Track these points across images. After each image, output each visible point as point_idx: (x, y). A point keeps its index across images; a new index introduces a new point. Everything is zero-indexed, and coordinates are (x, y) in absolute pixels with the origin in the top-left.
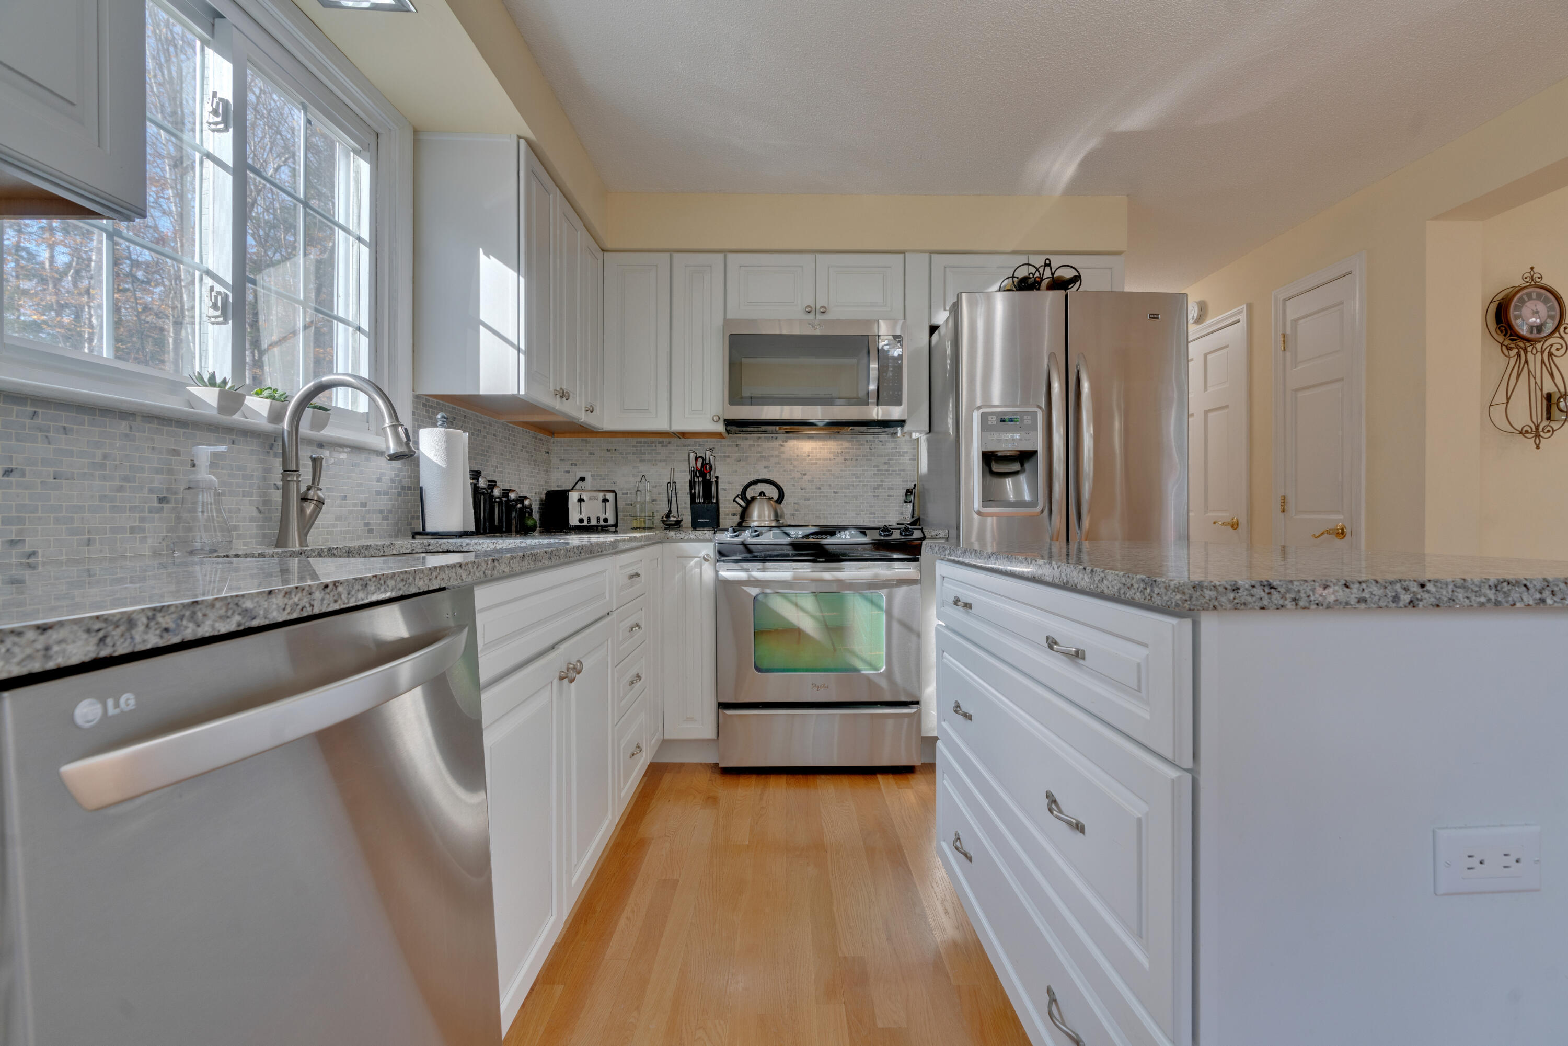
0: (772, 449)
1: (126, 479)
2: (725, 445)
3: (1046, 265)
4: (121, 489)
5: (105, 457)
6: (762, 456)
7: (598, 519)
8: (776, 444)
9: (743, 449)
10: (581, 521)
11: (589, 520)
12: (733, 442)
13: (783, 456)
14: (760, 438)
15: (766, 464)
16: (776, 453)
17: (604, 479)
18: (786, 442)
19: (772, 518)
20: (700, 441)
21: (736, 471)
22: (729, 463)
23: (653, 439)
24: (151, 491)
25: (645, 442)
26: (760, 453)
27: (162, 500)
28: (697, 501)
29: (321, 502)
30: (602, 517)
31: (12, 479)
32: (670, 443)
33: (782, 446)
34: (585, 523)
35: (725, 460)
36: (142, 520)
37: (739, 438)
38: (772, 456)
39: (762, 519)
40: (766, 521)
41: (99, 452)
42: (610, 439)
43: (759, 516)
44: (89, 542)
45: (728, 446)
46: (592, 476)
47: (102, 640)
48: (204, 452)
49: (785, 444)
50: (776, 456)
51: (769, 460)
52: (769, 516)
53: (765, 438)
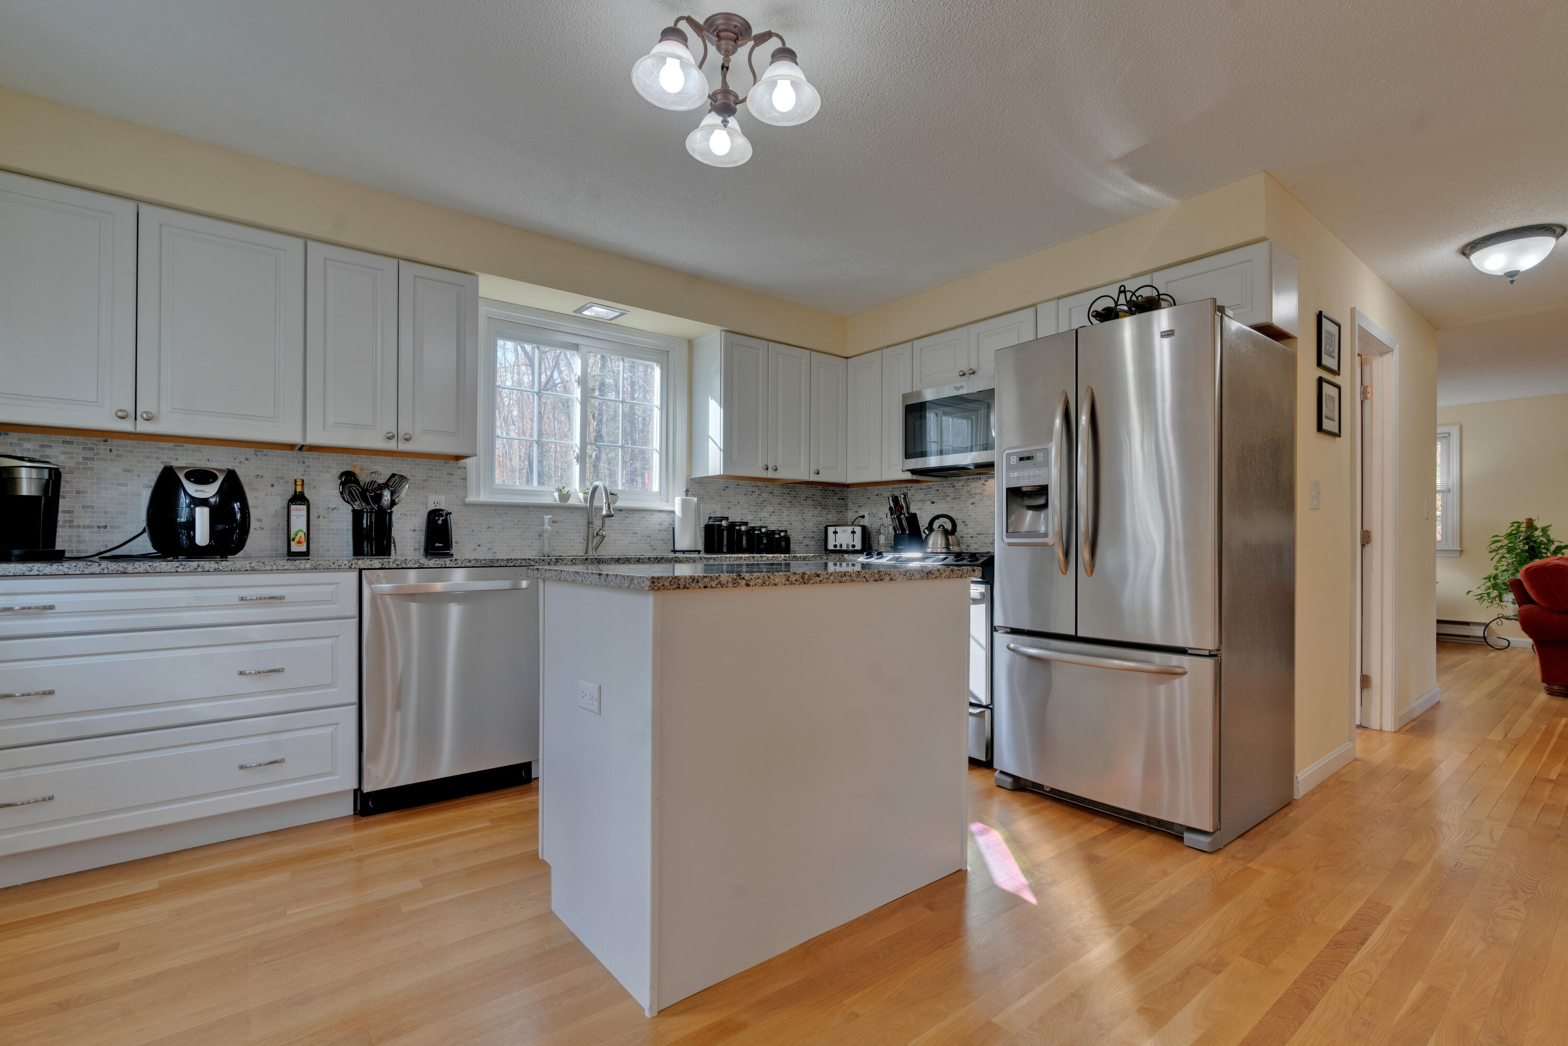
0: (977, 488)
1: (526, 528)
2: (945, 487)
3: (1120, 292)
4: (524, 532)
5: (519, 521)
6: (970, 495)
7: (848, 546)
8: (980, 483)
9: (957, 489)
10: (835, 546)
11: (841, 546)
12: (951, 484)
13: (985, 494)
14: (969, 479)
15: (973, 500)
16: (979, 491)
17: (875, 516)
18: (987, 481)
19: (943, 546)
20: (929, 485)
21: (953, 508)
22: (948, 502)
23: (902, 485)
24: (536, 532)
25: (897, 488)
26: (968, 492)
27: (539, 536)
28: (898, 533)
29: (603, 537)
30: (851, 543)
31: (490, 530)
32: (912, 487)
33: (984, 485)
34: (838, 548)
35: (945, 499)
36: (532, 542)
37: (954, 480)
38: (977, 494)
39: (935, 546)
40: (939, 548)
41: (517, 520)
42: (879, 487)
43: (933, 544)
44: (513, 550)
45: (948, 487)
46: (869, 514)
47: (382, 565)
48: (547, 518)
49: (986, 483)
50: (980, 494)
51: (974, 498)
52: (941, 545)
53: (973, 479)
